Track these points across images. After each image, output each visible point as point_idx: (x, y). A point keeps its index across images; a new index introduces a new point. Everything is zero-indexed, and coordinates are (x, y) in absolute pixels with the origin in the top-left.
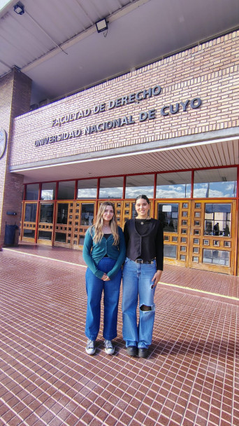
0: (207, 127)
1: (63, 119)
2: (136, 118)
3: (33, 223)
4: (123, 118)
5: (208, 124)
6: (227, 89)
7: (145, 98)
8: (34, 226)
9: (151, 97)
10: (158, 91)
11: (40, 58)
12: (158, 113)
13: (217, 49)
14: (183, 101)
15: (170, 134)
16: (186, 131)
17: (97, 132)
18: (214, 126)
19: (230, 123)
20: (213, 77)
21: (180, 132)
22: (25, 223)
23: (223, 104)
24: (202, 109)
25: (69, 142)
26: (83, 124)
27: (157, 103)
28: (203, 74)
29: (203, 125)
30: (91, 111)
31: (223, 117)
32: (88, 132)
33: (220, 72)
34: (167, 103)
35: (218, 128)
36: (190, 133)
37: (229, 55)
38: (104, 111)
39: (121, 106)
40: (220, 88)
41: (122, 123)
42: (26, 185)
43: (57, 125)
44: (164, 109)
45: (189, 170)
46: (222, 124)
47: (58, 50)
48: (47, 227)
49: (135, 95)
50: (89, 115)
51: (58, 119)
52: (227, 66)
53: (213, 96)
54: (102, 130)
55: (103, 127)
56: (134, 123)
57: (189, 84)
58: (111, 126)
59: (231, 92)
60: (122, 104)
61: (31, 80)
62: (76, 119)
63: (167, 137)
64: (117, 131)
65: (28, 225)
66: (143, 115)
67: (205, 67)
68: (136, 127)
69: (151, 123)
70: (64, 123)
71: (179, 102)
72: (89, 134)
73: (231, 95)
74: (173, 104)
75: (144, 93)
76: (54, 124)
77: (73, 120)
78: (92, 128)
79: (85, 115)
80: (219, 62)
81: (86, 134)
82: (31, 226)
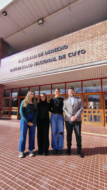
0: (88, 61)
1: (24, 59)
2: (57, 58)
3: (8, 108)
4: (51, 58)
5: (88, 59)
6: (95, 46)
7: (61, 50)
8: (9, 109)
9: (63, 49)
10: (66, 47)
11: (13, 34)
12: (67, 56)
13: (90, 30)
14: (77, 51)
15: (72, 64)
16: (79, 63)
17: (39, 64)
18: (91, 60)
19: (98, 59)
20: (89, 41)
21: (76, 63)
22: (4, 108)
23: (94, 51)
24: (85, 54)
25: (26, 69)
26: (33, 61)
27: (66, 52)
28: (85, 40)
29: (86, 60)
30: (36, 56)
31: (94, 57)
32: (35, 64)
33: (92, 39)
34: (70, 52)
35: (93, 61)
36: (81, 64)
37: (95, 33)
38: (43, 55)
39: (50, 53)
40: (92, 45)
41: (51, 60)
42: (5, 90)
43: (21, 62)
44: (69, 54)
45: (80, 81)
46: (94, 60)
47: (21, 31)
48: (15, 109)
49: (56, 49)
50: (35, 58)
51: (21, 59)
52: (95, 37)
53: (90, 49)
54: (42, 64)
55: (42, 62)
56: (56, 60)
57: (79, 44)
58: (45, 62)
59: (97, 47)
60: (50, 52)
61: (9, 44)
62: (30, 59)
63: (71, 66)
64: (49, 64)
65: (5, 109)
66: (60, 57)
67: (85, 37)
68: (57, 62)
69: (63, 60)
70: (24, 61)
71: (75, 51)
72: (36, 65)
73: (97, 48)
74: (73, 52)
75: (60, 48)
76: (20, 62)
77: (29, 60)
78: (37, 63)
79: (34, 57)
80: (91, 35)
81: (34, 65)
82: (7, 109)
